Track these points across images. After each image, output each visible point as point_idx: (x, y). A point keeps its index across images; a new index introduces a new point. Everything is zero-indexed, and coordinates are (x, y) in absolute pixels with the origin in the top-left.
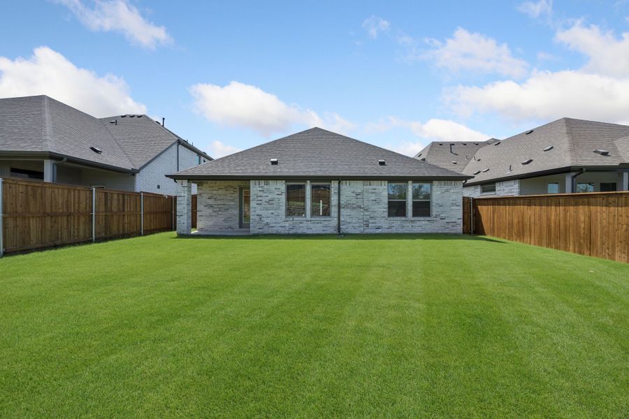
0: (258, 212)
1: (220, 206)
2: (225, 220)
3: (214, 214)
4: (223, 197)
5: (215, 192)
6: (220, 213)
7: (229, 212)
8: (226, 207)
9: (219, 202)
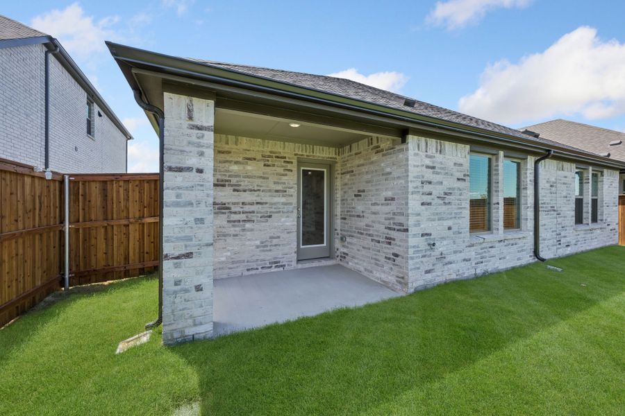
0: (426, 226)
1: (247, 208)
2: (263, 246)
3: (232, 230)
4: (259, 181)
5: (235, 168)
6: (248, 225)
7: (273, 222)
8: (265, 209)
9: (247, 197)
